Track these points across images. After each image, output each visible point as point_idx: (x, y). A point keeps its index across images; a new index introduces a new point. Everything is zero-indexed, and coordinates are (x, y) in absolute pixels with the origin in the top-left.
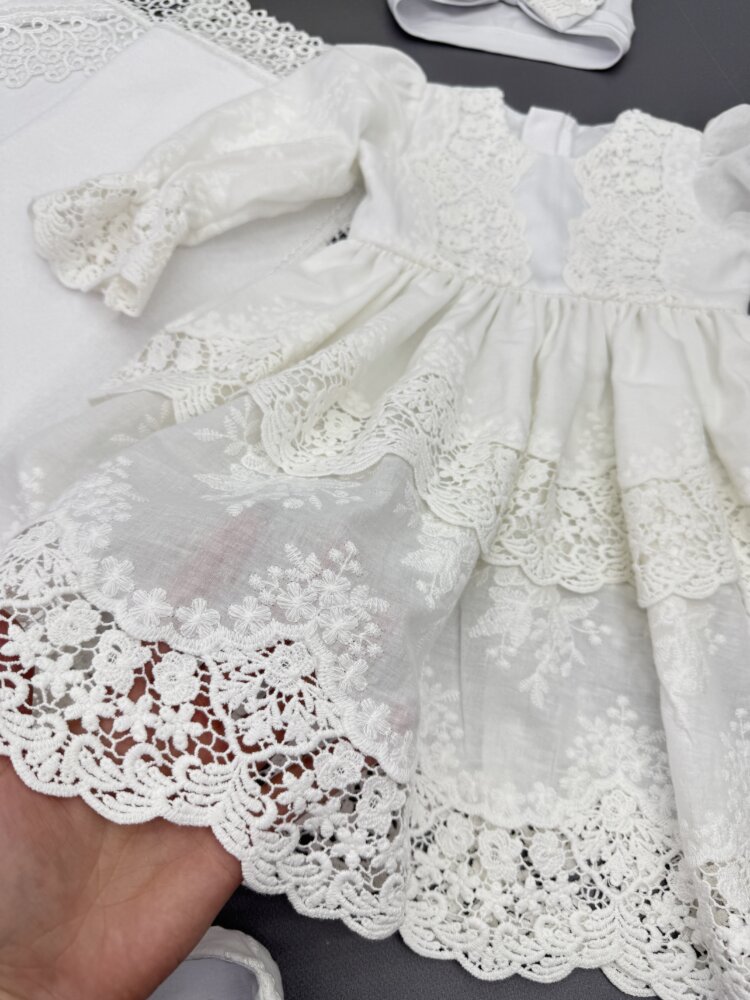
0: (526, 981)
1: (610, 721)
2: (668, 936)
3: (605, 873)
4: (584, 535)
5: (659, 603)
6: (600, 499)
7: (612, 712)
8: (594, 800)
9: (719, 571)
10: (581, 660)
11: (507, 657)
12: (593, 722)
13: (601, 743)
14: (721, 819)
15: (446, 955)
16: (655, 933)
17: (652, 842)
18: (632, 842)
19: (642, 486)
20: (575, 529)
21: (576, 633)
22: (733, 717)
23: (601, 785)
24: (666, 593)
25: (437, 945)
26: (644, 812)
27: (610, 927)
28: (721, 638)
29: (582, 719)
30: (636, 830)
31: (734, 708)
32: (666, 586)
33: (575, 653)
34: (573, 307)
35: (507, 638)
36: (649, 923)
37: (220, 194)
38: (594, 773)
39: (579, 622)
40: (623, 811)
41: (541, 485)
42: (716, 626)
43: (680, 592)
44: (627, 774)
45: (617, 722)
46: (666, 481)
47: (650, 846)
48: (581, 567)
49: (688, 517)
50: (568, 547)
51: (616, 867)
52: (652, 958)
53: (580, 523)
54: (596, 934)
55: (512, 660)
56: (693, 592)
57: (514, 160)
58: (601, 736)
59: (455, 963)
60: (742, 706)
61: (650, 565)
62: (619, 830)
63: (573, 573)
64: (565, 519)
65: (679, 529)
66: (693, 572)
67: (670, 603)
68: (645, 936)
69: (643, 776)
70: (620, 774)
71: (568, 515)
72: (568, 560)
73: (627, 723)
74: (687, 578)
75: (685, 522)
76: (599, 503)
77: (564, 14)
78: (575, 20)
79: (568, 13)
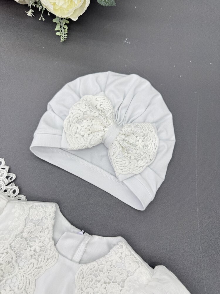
77: (125, 173)
78: (129, 176)
79: (126, 173)
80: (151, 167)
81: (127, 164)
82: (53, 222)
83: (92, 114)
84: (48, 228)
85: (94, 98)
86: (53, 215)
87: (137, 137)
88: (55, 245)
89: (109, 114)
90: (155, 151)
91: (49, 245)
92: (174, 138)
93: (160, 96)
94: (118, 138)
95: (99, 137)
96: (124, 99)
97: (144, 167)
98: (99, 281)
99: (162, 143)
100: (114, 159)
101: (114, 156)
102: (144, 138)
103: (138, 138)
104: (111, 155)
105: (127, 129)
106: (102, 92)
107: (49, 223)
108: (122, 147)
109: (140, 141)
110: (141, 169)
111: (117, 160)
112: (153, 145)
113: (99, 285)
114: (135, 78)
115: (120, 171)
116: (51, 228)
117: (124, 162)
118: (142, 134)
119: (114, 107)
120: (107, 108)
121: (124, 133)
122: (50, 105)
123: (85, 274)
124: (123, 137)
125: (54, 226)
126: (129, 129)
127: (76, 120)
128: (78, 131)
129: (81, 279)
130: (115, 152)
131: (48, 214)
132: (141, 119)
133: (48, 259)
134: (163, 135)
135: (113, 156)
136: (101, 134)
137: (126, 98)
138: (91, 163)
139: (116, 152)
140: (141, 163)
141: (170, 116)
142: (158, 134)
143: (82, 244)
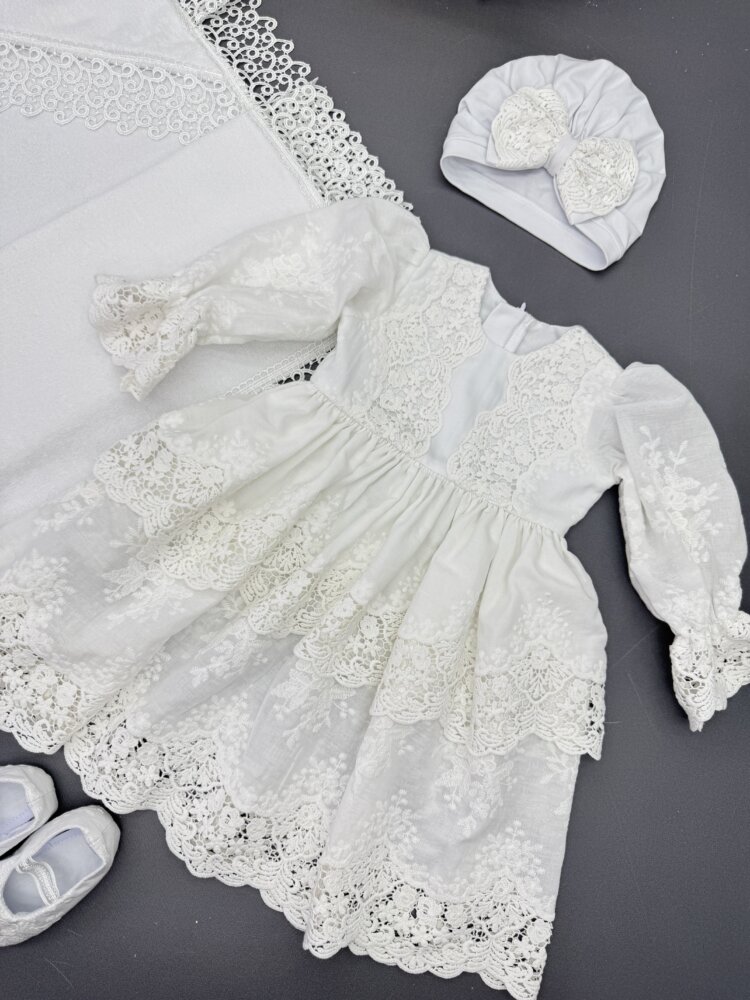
0: (218, 881)
1: (330, 765)
2: (304, 888)
3: (284, 843)
4: (365, 651)
5: (378, 717)
6: (390, 629)
7: (333, 760)
8: (298, 806)
9: (424, 712)
10: (329, 724)
11: (283, 713)
12: (319, 762)
13: (317, 776)
14: (347, 846)
15: (181, 857)
16: (297, 885)
17: (319, 838)
18: (307, 835)
19: (406, 641)
20: (361, 645)
21: (333, 707)
22: (396, 793)
23: (306, 798)
24: (382, 713)
25: (179, 850)
26: (323, 822)
27: (274, 873)
28: (409, 748)
29: (312, 759)
30: (313, 829)
31: (399, 788)
32: (384, 709)
33: (328, 719)
34: (442, 487)
35: (288, 703)
36: (295, 877)
37: (228, 321)
38: (304, 791)
39: (338, 701)
40: (310, 817)
41: (346, 618)
42: (409, 740)
43: (392, 716)
44: (323, 798)
45: (333, 766)
46: (421, 644)
47: (316, 840)
48: (352, 671)
49: (422, 672)
50: (352, 655)
51: (291, 843)
52: (290, 896)
53: (367, 643)
54: (266, 873)
55: (286, 716)
56: (399, 719)
57: (469, 341)
58: (319, 771)
59: (183, 863)
60: (405, 789)
61: (384, 692)
62: (303, 826)
63: (346, 673)
64: (359, 637)
65: (412, 678)
66: (407, 707)
67: (383, 720)
68: (292, 883)
69: (332, 802)
70: (319, 796)
71: (363, 635)
72: (348, 663)
73: (338, 770)
74: (400, 709)
75: (419, 675)
76: (388, 631)
77: (580, 210)
78: (588, 217)
79: (584, 210)
80: (624, 209)
81: (586, 196)
82: (482, 292)
83: (536, 114)
84: (474, 300)
85: (537, 92)
86: (484, 283)
87: (603, 160)
88: (482, 323)
89: (560, 118)
90: (632, 184)
91: (475, 322)
92: (663, 171)
93: (645, 101)
94: (574, 156)
95: (545, 150)
96: (584, 99)
97: (612, 208)
98: (542, 381)
99: (643, 175)
100: (565, 189)
101: (567, 184)
102: (615, 162)
103: (605, 162)
104: (560, 182)
105: (590, 144)
106: (550, 85)
107: (477, 293)
108: (580, 171)
109: (608, 167)
110: (606, 211)
111: (572, 190)
112: (628, 173)
113: (541, 385)
114: (604, 65)
115: (572, 208)
116: (478, 301)
117: (581, 193)
118: (612, 153)
119: (568, 112)
120: (558, 109)
121: (584, 149)
122: (465, 102)
123: (522, 367)
124: (582, 155)
125: (483, 299)
126: (593, 143)
127: (509, 122)
128: (510, 141)
129: (516, 374)
130: (567, 178)
131: (478, 280)
132: (611, 133)
133: (471, 344)
134: (646, 164)
135: (563, 184)
136: (547, 147)
137: (587, 100)
138: (526, 196)
139: (569, 177)
140: (607, 200)
141: (661, 136)
142: (639, 159)
143: (521, 325)
